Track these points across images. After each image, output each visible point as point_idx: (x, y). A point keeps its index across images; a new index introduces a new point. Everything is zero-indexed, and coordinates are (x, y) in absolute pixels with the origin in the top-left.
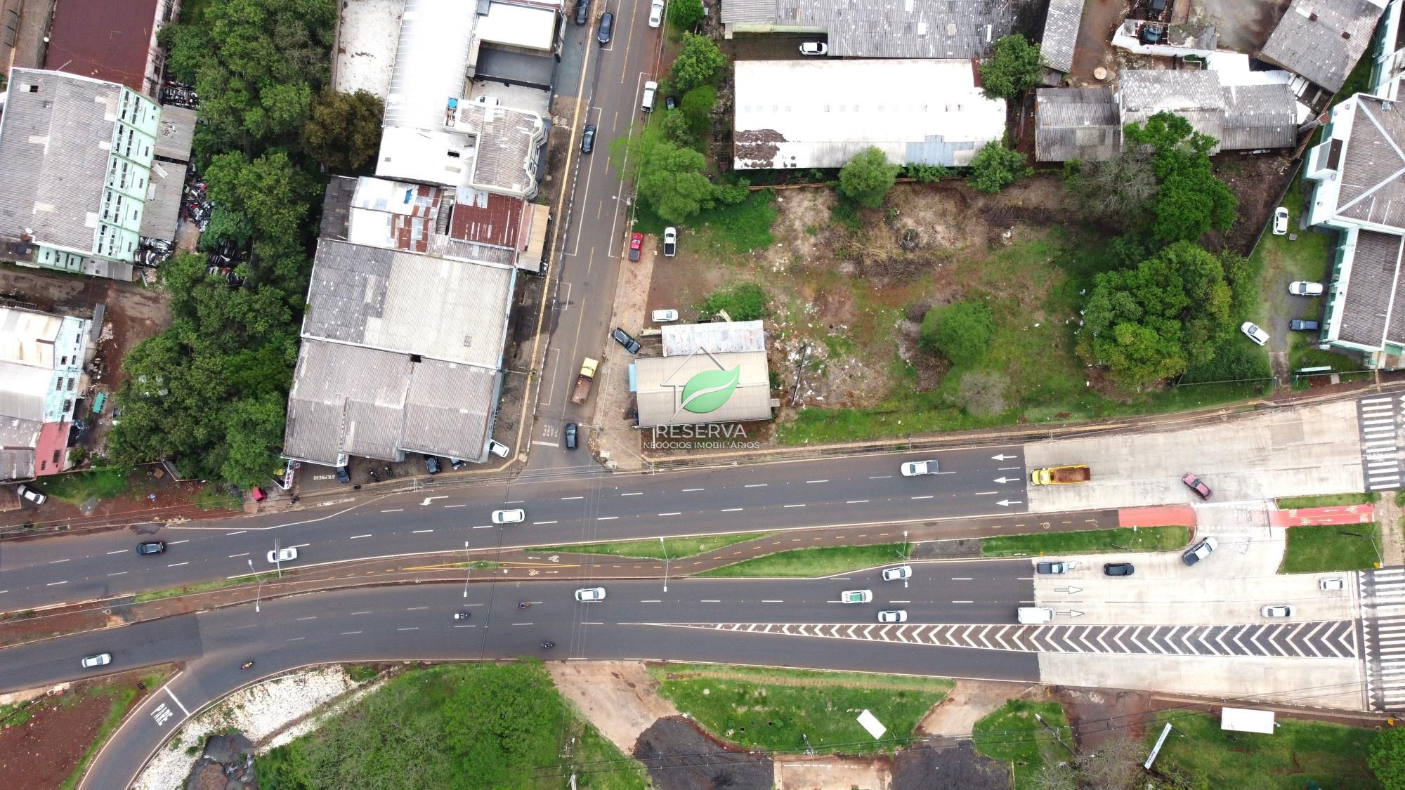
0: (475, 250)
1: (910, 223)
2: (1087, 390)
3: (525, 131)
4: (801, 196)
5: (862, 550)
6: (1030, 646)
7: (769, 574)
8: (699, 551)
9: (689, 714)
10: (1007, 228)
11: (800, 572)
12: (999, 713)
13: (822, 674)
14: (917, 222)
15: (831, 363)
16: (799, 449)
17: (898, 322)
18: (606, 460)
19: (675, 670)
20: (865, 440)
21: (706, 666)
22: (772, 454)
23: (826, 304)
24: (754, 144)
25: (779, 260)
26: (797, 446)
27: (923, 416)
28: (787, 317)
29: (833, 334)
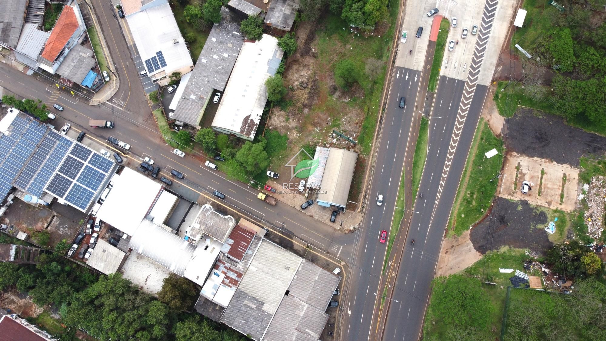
0: (250, 252)
1: (296, 83)
2: (382, 37)
3: (209, 213)
4: (272, 120)
5: (420, 136)
6: (474, 86)
7: (420, 176)
8: (403, 200)
9: (470, 226)
10: (311, 49)
11: (423, 163)
12: (498, 105)
13: (466, 167)
14: (297, 81)
15: (341, 128)
16: (373, 148)
17: (333, 99)
18: (354, 228)
19: (450, 227)
20: (377, 122)
21: (452, 213)
22: (372, 160)
23: (317, 123)
24: (247, 127)
25: (295, 135)
26: (371, 149)
27: (374, 98)
28: (318, 139)
29: (330, 124)
